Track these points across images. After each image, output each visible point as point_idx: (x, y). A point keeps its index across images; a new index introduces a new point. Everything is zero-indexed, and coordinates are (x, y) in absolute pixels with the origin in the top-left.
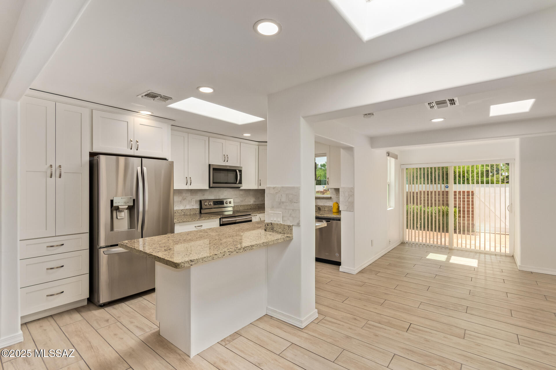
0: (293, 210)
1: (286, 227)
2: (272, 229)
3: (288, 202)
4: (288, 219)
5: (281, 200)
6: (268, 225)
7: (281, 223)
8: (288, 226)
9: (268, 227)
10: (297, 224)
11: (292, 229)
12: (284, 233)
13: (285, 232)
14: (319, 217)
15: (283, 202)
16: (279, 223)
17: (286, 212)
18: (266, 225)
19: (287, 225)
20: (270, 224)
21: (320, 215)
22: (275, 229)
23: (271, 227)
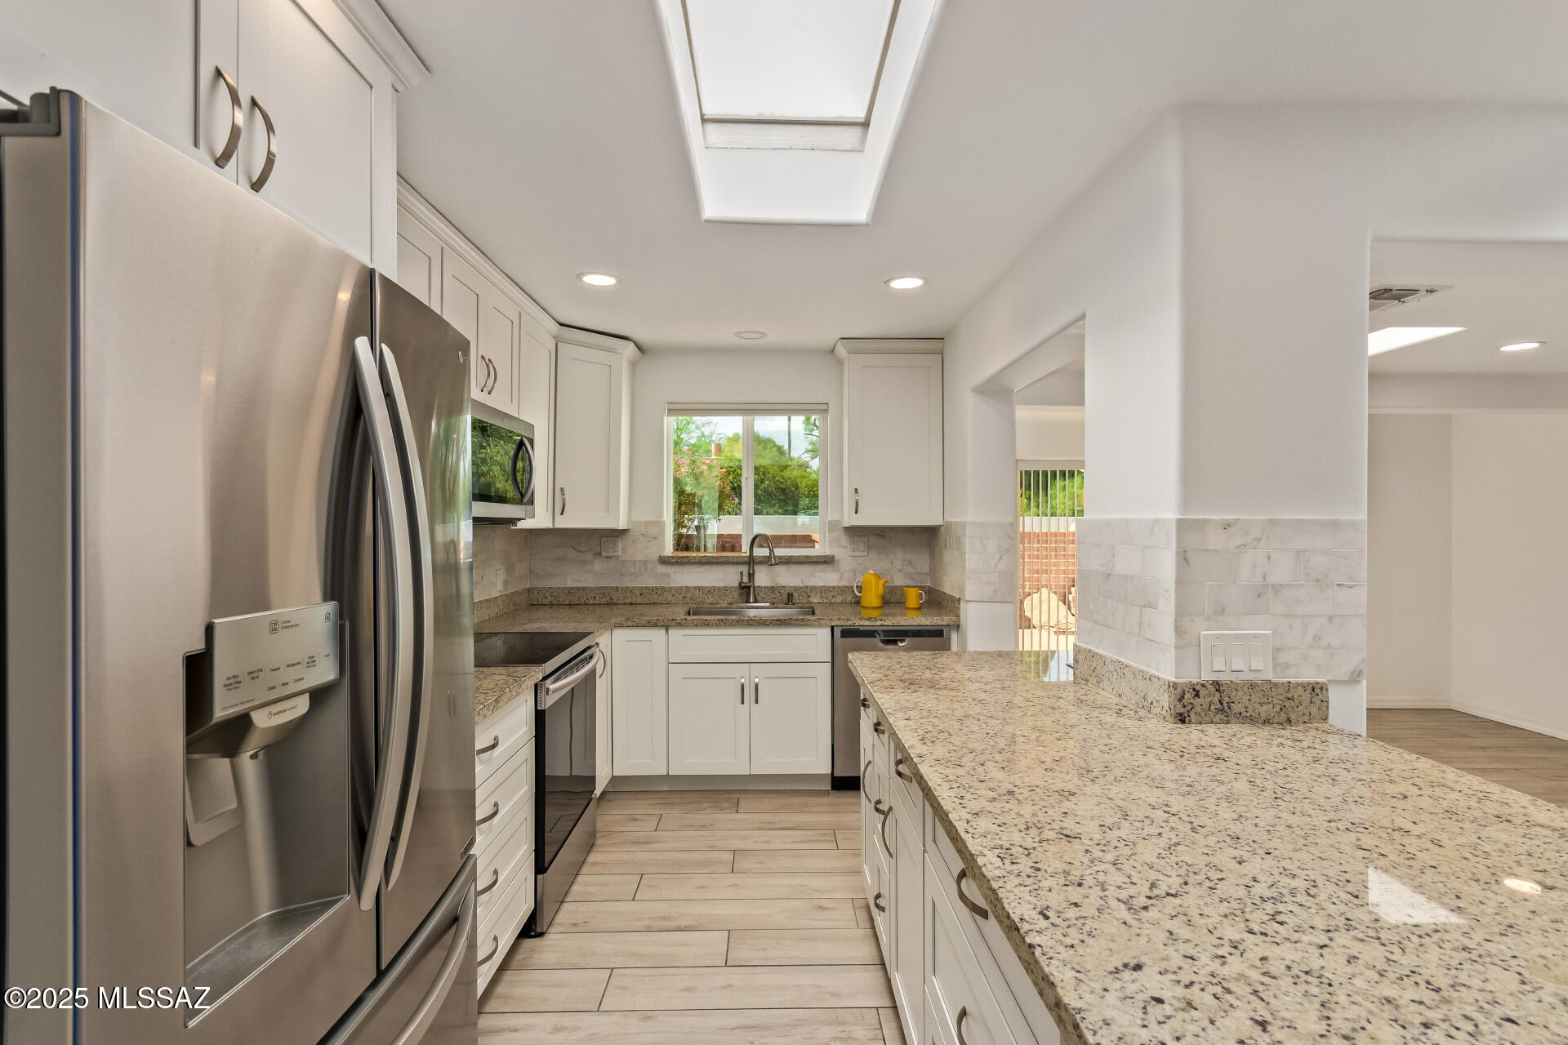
0: (1330, 619)
1: (1300, 690)
2: (1222, 710)
3: (1302, 585)
4: (1306, 658)
5: (1264, 579)
6: (1197, 695)
7: (1271, 676)
8: (1310, 688)
9: (1197, 701)
10: (1353, 673)
11: (1325, 702)
12: (1289, 721)
13: (1293, 717)
14: (861, 628)
15: (1277, 588)
16: (1258, 678)
17: (1291, 627)
18: (1187, 696)
19: (1304, 686)
20: (1212, 689)
21: (868, 623)
22: (1237, 708)
23: (1216, 700)
